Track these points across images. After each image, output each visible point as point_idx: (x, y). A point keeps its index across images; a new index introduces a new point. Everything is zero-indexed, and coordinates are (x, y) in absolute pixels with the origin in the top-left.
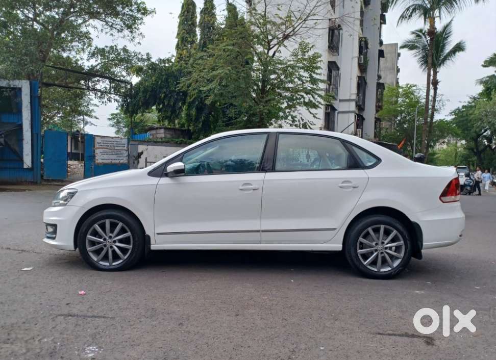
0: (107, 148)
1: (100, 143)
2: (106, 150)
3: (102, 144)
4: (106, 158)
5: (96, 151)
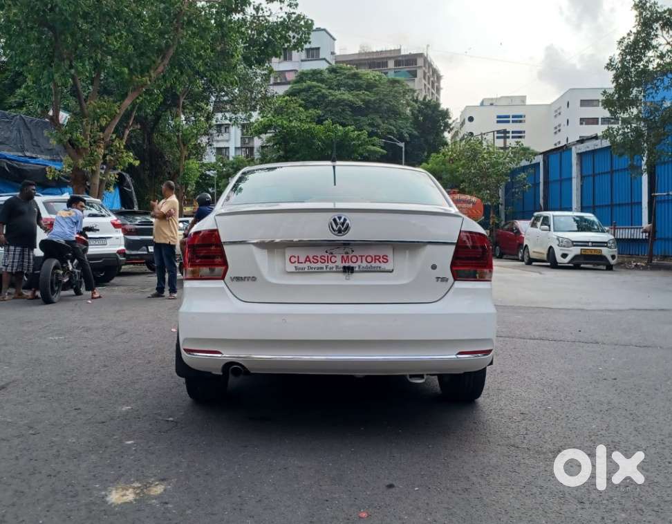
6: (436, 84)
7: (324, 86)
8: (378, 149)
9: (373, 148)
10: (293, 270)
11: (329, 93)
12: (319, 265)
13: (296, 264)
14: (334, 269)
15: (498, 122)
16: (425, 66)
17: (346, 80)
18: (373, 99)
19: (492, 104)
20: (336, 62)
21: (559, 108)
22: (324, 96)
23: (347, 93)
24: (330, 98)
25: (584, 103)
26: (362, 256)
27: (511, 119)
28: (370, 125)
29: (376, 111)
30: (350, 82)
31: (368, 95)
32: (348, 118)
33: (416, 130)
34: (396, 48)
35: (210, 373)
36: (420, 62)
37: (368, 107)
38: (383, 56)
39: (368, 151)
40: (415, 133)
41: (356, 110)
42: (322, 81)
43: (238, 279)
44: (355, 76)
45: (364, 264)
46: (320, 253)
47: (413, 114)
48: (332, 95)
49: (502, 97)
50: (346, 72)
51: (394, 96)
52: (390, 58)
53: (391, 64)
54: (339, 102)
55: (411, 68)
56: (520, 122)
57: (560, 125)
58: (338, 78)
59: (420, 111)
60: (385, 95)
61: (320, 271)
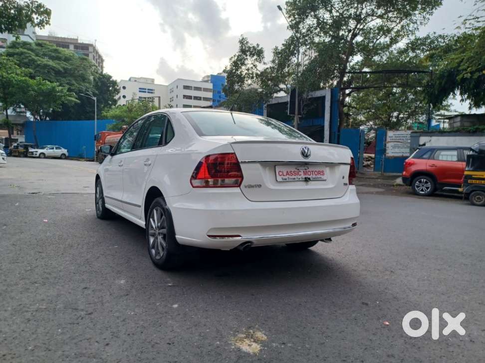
0: (399, 142)
1: (392, 137)
2: (399, 143)
3: (394, 138)
4: (398, 152)
5: (387, 144)
6: (101, 64)
7: (33, 54)
8: (74, 99)
9: (70, 98)
10: (281, 180)
11: (38, 59)
12: (293, 177)
13: (282, 176)
14: (301, 180)
15: (140, 91)
16: (94, 52)
17: (50, 53)
18: (70, 67)
19: (135, 81)
20: (36, 39)
21: (173, 88)
22: (33, 61)
23: (51, 61)
24: (39, 62)
25: (186, 87)
26: (313, 171)
27: (147, 91)
28: (68, 84)
29: (72, 75)
30: (53, 54)
31: (66, 65)
32: (52, 77)
33: (97, 90)
34: (75, 38)
35: (220, 250)
36: (91, 49)
37: (66, 72)
38: (66, 41)
39: (67, 100)
40: (97, 92)
41: (58, 73)
42: (32, 50)
43: (250, 186)
44: (56, 51)
45: (314, 176)
46: (293, 169)
47: (94, 79)
48: (40, 60)
49: (141, 78)
50: (49, 47)
51: (83, 68)
52: (71, 43)
53: (72, 47)
54: (46, 66)
55: (86, 52)
56: (152, 93)
57: (173, 97)
58: (43, 50)
59: (99, 78)
60: (78, 66)
61: (294, 180)
